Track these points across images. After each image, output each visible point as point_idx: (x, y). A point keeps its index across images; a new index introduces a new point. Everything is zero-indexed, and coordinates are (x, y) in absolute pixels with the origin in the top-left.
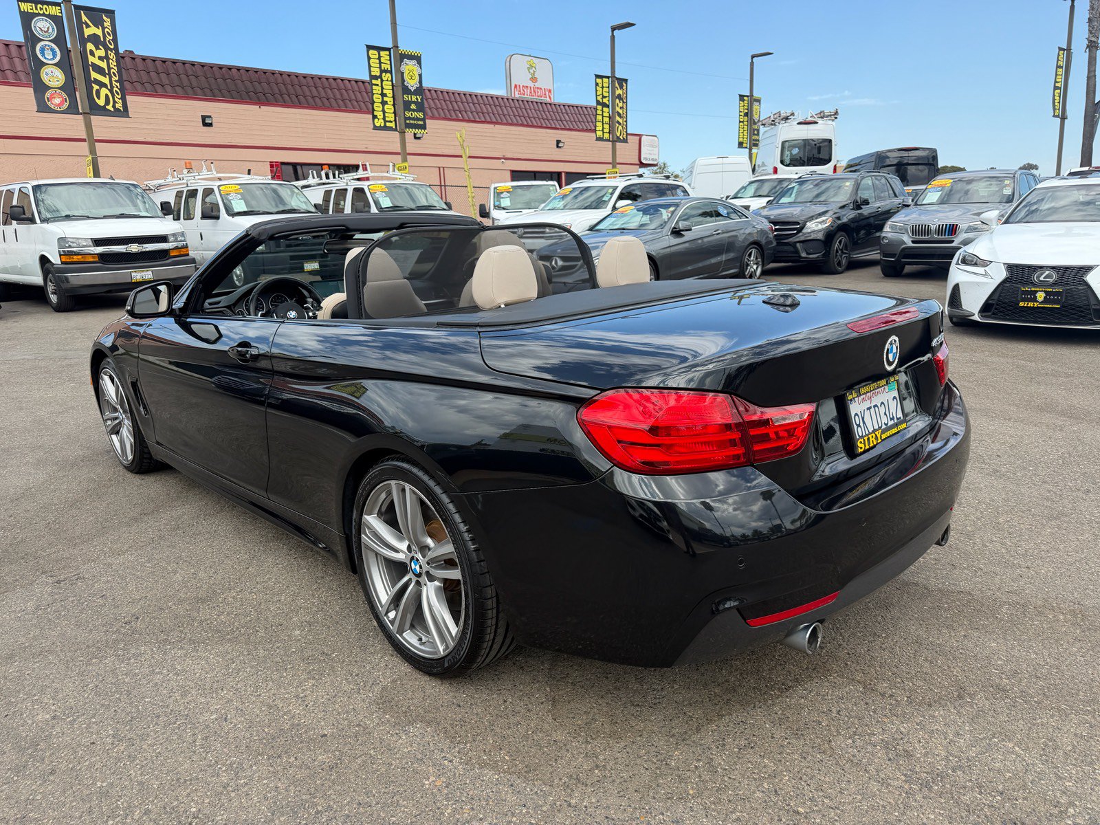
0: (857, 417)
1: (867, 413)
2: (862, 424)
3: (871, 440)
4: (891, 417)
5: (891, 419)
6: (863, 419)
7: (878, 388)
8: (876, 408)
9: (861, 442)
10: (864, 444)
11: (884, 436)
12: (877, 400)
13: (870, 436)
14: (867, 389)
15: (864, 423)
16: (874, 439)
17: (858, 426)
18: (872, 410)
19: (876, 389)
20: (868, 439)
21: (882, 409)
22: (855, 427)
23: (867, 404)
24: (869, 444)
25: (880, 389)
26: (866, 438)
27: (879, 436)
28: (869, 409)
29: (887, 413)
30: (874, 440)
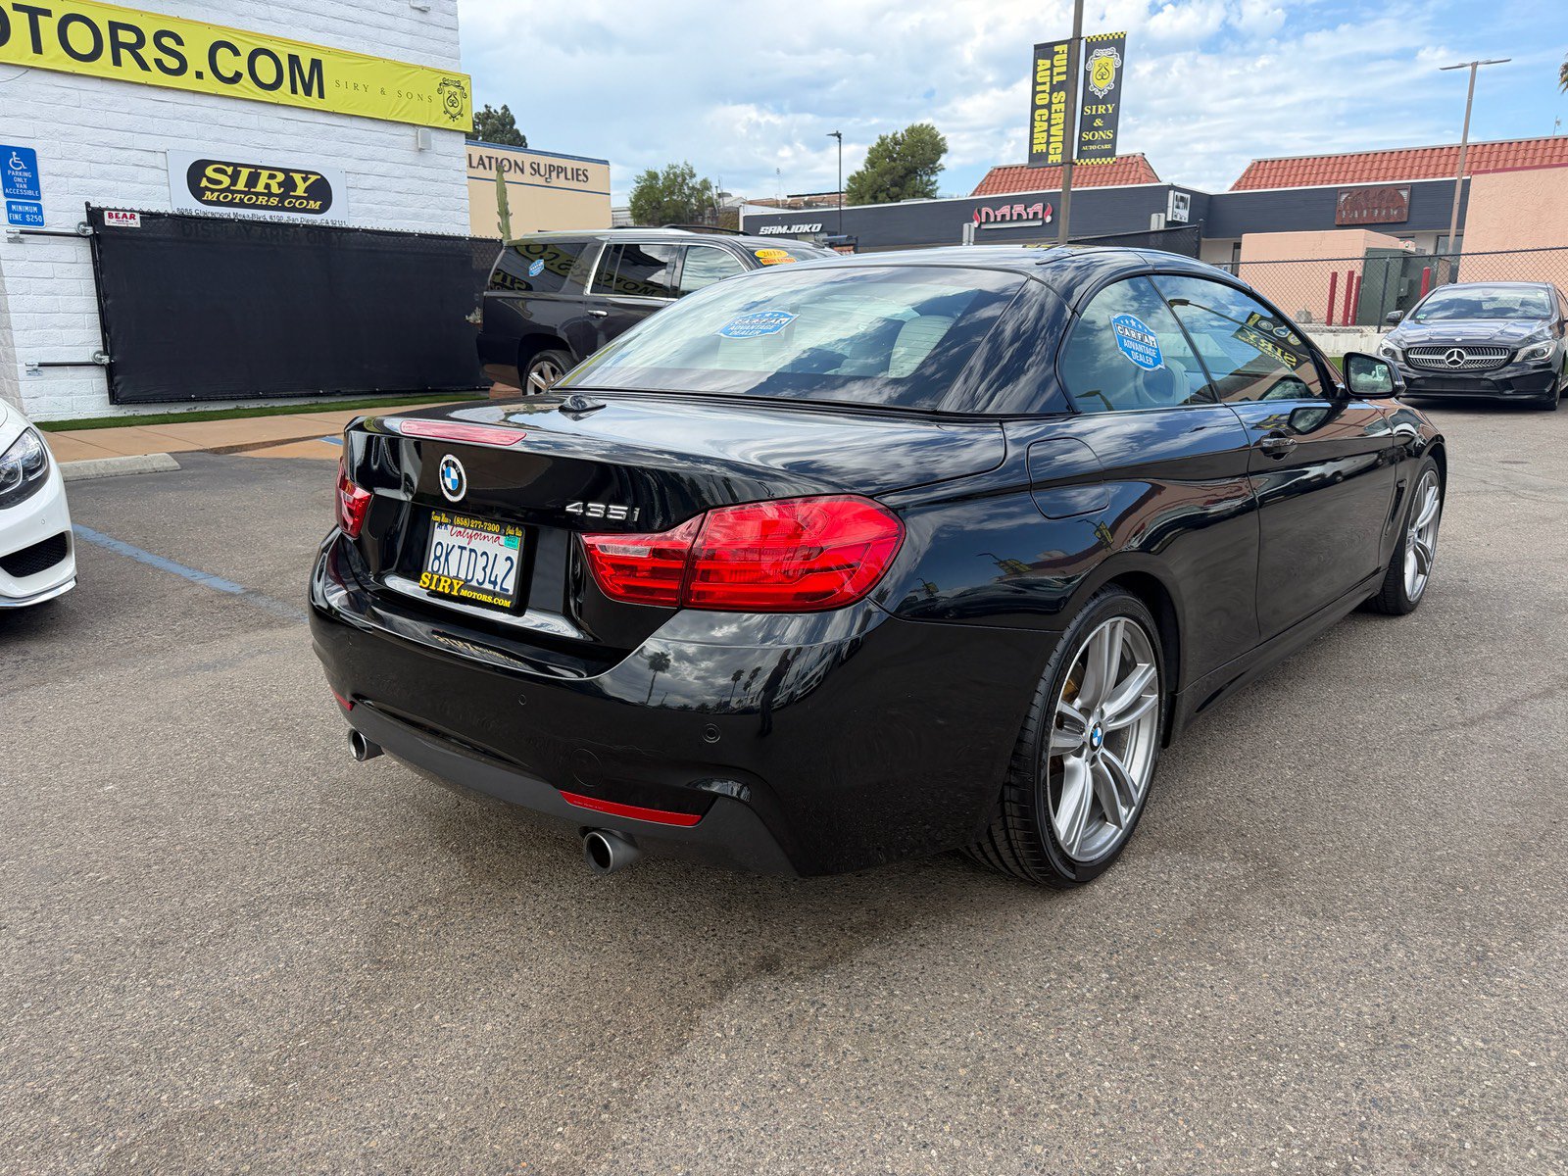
0: (439, 546)
1: (456, 552)
2: (442, 559)
3: (442, 583)
4: (493, 579)
5: (490, 582)
6: (448, 554)
7: (482, 530)
8: (473, 554)
9: (426, 576)
10: (431, 580)
11: (464, 593)
12: (479, 545)
13: (443, 579)
14: (465, 522)
15: (447, 560)
16: (446, 585)
17: (437, 558)
18: (466, 553)
19: (477, 529)
20: (439, 580)
21: (482, 561)
22: (432, 557)
23: (464, 542)
24: (437, 585)
25: (490, 535)
26: (436, 577)
27: (456, 587)
28: (462, 548)
29: (488, 570)
30: (447, 587)
